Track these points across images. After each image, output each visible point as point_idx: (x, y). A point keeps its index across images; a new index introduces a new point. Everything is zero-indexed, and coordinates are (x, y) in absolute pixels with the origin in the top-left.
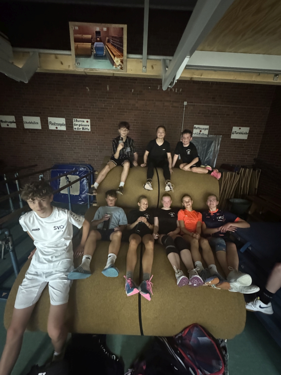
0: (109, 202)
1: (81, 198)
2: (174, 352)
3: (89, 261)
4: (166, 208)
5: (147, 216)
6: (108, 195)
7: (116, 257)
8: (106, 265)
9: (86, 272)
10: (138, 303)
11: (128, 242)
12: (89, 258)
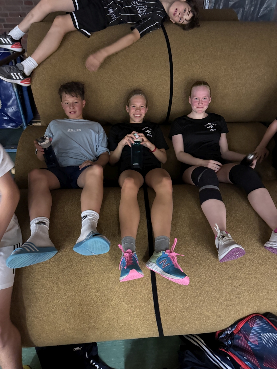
0: (68, 110)
1: (8, 116)
2: (219, 359)
3: (46, 227)
4: (198, 115)
5: (149, 131)
6: (64, 94)
7: (97, 216)
8: (79, 234)
9: (43, 250)
10: (151, 289)
11: (118, 187)
12: (44, 223)
